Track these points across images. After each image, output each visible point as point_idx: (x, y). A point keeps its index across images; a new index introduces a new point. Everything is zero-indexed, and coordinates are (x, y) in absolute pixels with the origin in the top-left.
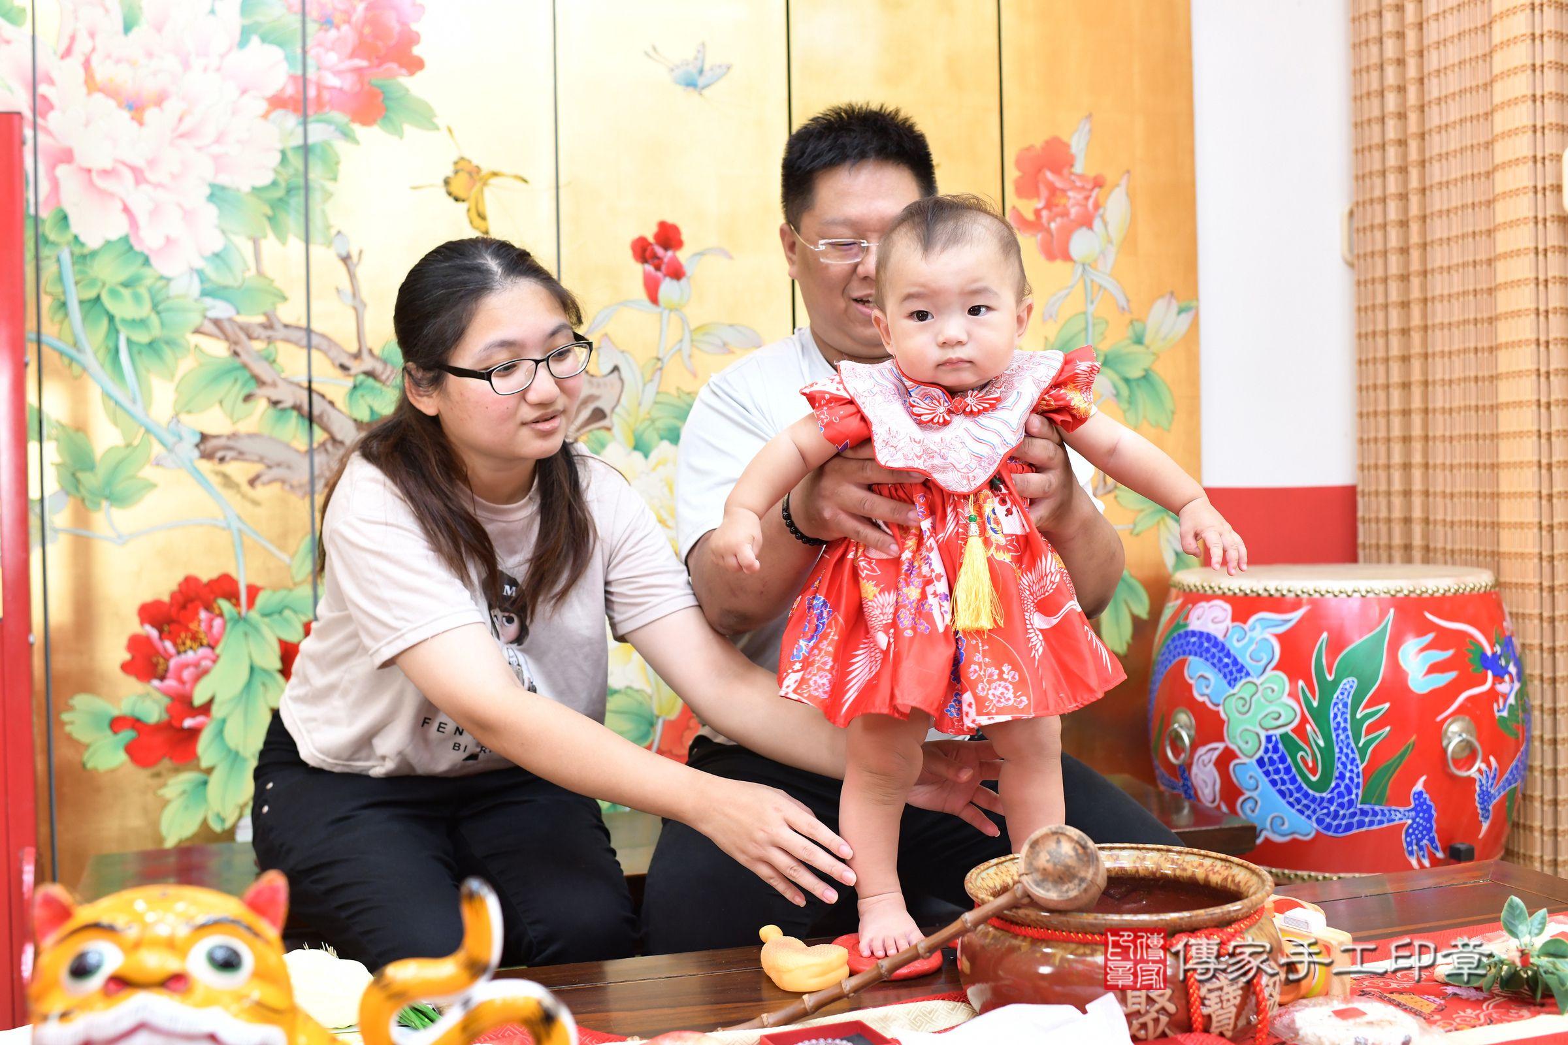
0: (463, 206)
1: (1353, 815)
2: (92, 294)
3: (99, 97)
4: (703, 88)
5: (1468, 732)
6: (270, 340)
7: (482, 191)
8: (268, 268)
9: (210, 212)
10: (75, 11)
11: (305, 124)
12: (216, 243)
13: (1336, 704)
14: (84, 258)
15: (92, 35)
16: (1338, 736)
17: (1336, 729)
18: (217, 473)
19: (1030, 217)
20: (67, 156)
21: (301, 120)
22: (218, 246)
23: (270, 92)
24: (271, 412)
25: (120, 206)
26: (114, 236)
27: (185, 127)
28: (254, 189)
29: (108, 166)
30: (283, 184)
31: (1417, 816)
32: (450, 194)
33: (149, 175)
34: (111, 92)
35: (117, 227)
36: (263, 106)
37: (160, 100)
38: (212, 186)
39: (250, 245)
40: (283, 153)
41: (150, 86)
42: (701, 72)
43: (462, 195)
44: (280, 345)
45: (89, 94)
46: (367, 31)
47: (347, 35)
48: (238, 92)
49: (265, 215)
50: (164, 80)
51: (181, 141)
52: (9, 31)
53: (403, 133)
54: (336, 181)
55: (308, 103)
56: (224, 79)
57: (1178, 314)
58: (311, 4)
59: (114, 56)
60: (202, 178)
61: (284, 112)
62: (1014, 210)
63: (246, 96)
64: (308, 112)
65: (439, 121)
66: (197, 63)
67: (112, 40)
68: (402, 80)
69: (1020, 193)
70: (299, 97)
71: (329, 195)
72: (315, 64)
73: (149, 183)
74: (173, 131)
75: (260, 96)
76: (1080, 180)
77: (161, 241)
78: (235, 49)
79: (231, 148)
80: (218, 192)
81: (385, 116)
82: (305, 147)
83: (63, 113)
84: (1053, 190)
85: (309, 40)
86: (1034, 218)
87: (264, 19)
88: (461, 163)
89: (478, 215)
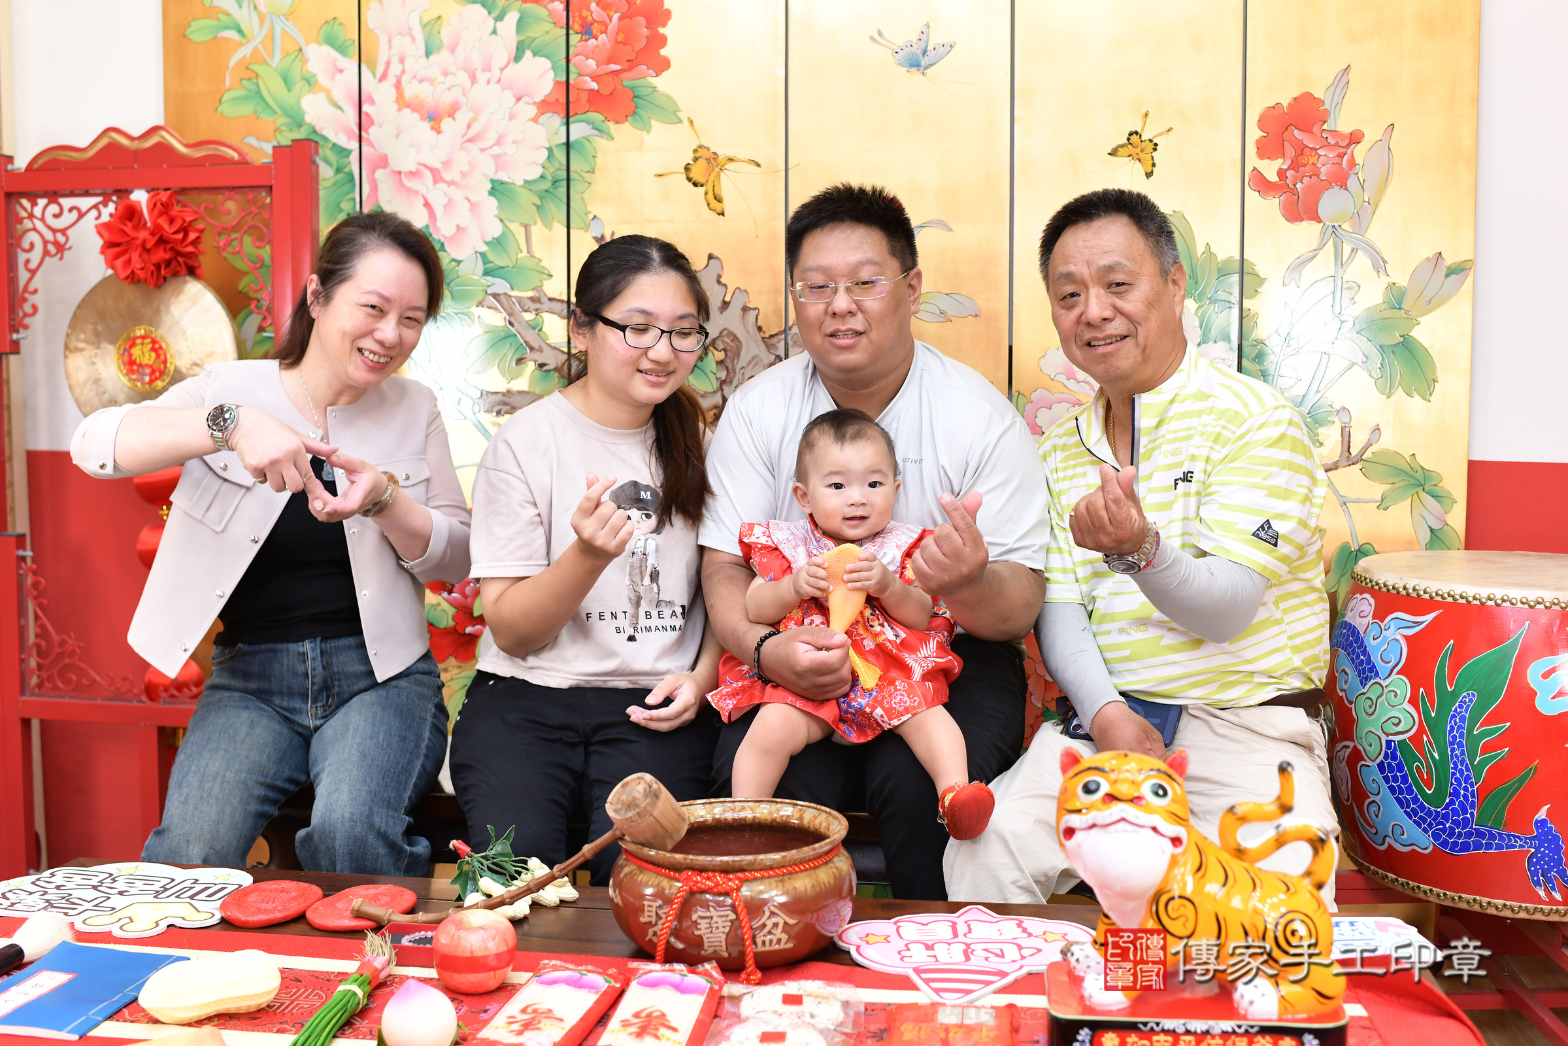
0: (701, 190)
1: (1469, 834)
3: (407, 111)
4: (925, 69)
6: (537, 312)
7: (719, 175)
8: (537, 252)
9: (491, 204)
10: (390, 41)
11: (568, 124)
12: (496, 230)
15: (402, 61)
16: (1453, 750)
17: (1451, 743)
18: (494, 424)
19: (1271, 177)
20: (383, 162)
21: (565, 120)
22: (497, 234)
23: (539, 99)
24: (538, 372)
25: (422, 201)
27: (471, 133)
28: (526, 182)
29: (414, 170)
30: (550, 178)
31: (1541, 845)
32: (689, 179)
33: (447, 176)
34: (415, 107)
36: (533, 111)
37: (452, 112)
38: (492, 181)
39: (523, 230)
40: (550, 150)
41: (446, 98)
42: (925, 52)
43: (701, 180)
44: (546, 315)
45: (399, 110)
46: (620, 38)
47: (604, 43)
48: (514, 100)
49: (534, 204)
50: (456, 94)
51: (469, 145)
52: (342, 62)
53: (651, 127)
54: (593, 172)
55: (571, 105)
56: (503, 90)
57: (1447, 276)
58: (574, 18)
59: (419, 77)
60: (485, 175)
61: (551, 114)
62: (1255, 172)
63: (521, 102)
64: (571, 113)
65: (683, 115)
66: (482, 77)
67: (417, 63)
68: (650, 79)
69: (1264, 151)
70: (563, 100)
71: (588, 185)
72: (576, 71)
73: (444, 181)
74: (463, 136)
75: (532, 102)
76: (1333, 137)
77: (453, 230)
78: (512, 63)
79: (509, 149)
80: (497, 187)
81: (634, 113)
82: (568, 144)
83: (380, 127)
84: (1301, 149)
85: (572, 50)
86: (1277, 179)
87: (535, 35)
88: (700, 150)
89: (715, 198)
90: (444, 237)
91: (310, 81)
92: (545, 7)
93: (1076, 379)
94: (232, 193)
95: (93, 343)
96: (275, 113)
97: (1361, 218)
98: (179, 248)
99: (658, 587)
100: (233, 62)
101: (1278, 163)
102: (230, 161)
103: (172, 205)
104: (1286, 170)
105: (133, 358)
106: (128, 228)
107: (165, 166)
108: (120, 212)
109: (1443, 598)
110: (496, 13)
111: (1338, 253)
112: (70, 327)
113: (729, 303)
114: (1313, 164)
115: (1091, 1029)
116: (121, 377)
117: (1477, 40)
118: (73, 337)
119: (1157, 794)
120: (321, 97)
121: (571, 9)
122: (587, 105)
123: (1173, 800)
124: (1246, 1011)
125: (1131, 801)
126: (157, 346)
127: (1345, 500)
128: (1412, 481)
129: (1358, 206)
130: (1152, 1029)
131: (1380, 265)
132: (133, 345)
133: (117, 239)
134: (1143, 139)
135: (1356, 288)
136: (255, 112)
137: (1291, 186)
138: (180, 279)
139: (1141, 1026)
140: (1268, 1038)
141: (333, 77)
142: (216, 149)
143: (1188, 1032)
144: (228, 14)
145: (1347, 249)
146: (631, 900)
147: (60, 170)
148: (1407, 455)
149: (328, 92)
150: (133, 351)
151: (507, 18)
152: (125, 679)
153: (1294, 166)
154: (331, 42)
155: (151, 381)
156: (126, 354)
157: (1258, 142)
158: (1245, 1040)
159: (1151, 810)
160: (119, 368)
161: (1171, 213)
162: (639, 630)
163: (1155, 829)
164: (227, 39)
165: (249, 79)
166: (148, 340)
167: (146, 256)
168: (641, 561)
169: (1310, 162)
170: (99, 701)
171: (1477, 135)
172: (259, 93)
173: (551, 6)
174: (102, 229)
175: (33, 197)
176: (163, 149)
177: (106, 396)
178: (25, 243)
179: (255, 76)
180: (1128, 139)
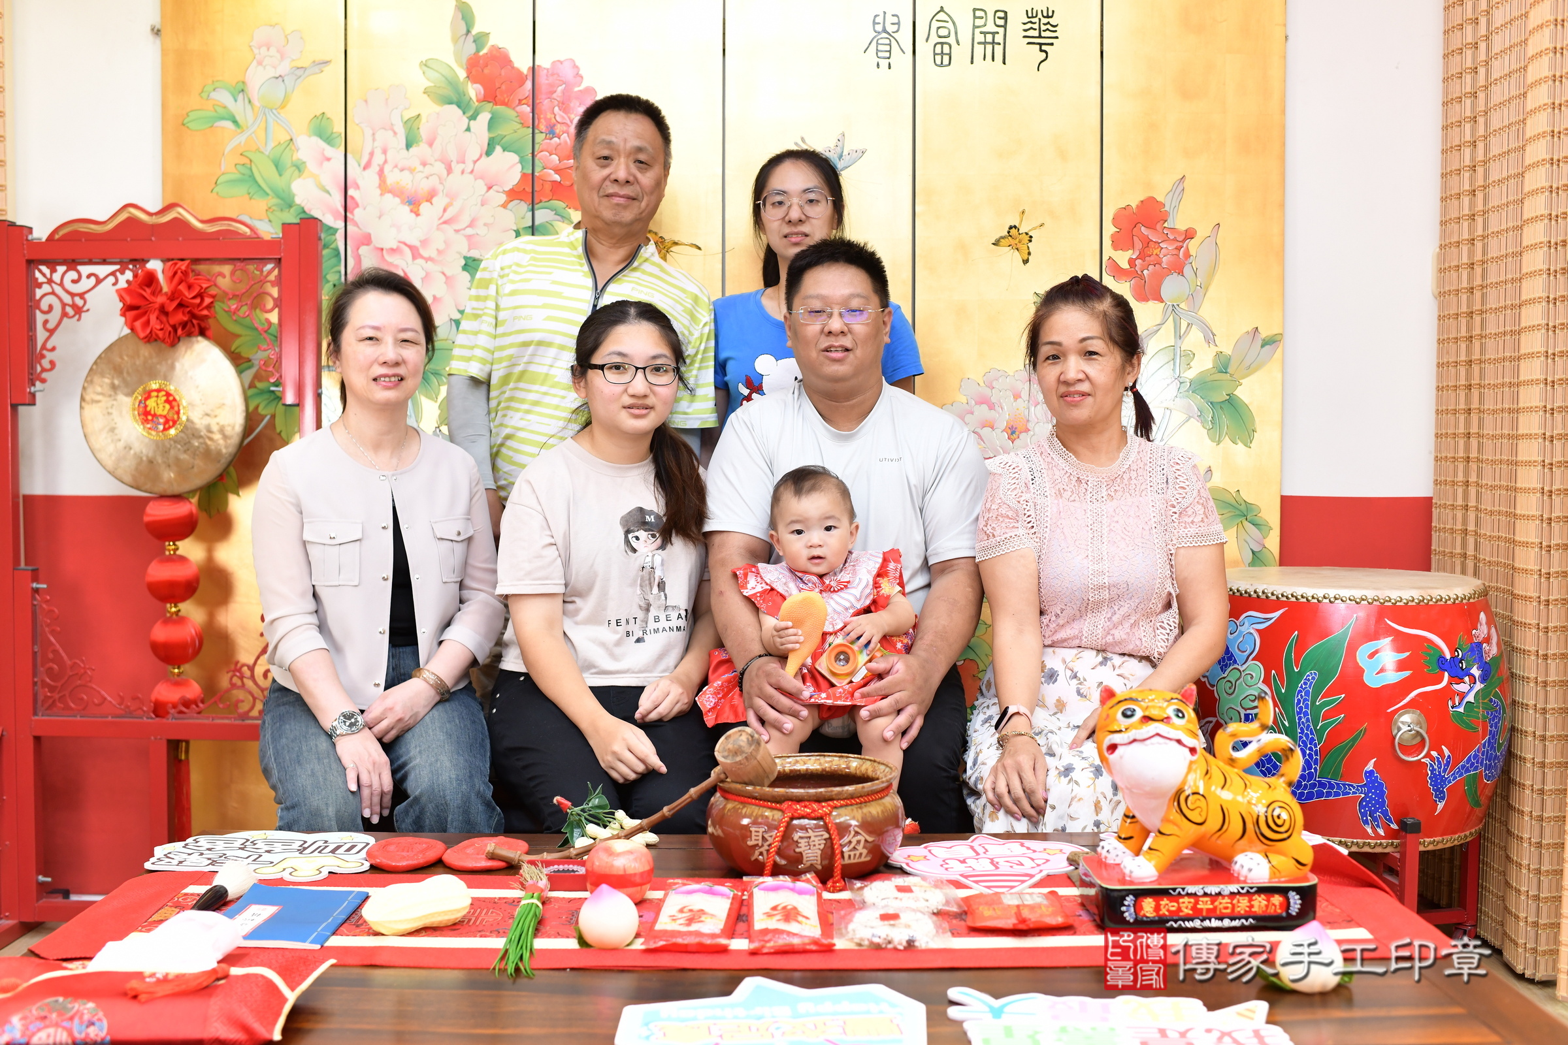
1: (1313, 786)
3: (389, 196)
5: (1419, 723)
9: (464, 278)
10: (374, 134)
11: (533, 210)
13: (1300, 692)
15: (385, 152)
16: (1300, 719)
17: (1299, 713)
19: (1125, 265)
20: (366, 240)
21: (530, 207)
23: (507, 189)
27: (447, 216)
29: (395, 247)
31: (1369, 791)
33: (422, 252)
34: (397, 192)
36: (503, 198)
37: (430, 197)
38: (465, 258)
41: (424, 186)
42: (840, 157)
45: (381, 195)
48: (485, 188)
50: (433, 182)
51: (445, 226)
52: (329, 151)
55: (535, 194)
56: (476, 179)
57: (1262, 346)
58: (539, 119)
59: (399, 166)
60: (459, 253)
61: (518, 201)
62: (1111, 260)
63: (491, 191)
64: (536, 201)
66: (457, 168)
67: (398, 154)
69: (1116, 245)
70: (529, 189)
72: (541, 165)
73: (422, 257)
74: (440, 219)
75: (501, 190)
76: (1172, 233)
78: (484, 156)
79: (481, 230)
80: (470, 262)
83: (365, 209)
84: (1147, 243)
85: (537, 147)
86: (1128, 267)
87: (505, 133)
91: (299, 167)
92: (514, 109)
94: (243, 264)
95: (110, 396)
96: (268, 194)
97: (1195, 297)
98: (196, 311)
99: (665, 595)
100: (229, 149)
101: (1129, 254)
103: (190, 273)
104: (1135, 259)
105: (148, 409)
106: (147, 293)
107: (181, 240)
108: (140, 279)
109: (1287, 597)
110: (470, 113)
111: (1177, 327)
112: (86, 380)
114: (1157, 255)
115: (1134, 896)
116: (136, 426)
117: (1282, 158)
118: (90, 390)
119: (1178, 716)
120: (310, 183)
121: (536, 111)
122: (551, 194)
123: (1188, 721)
124: (1246, 877)
125: (1162, 720)
126: (171, 398)
128: (1238, 512)
129: (1192, 289)
130: (1179, 893)
131: (1210, 337)
132: (148, 397)
133: (136, 302)
134: (1020, 232)
135: (1192, 356)
136: (251, 193)
137: (1139, 272)
138: (194, 339)
139: (1171, 891)
140: (1263, 896)
141: (321, 164)
142: (229, 225)
143: (1205, 894)
144: (225, 107)
145: (1184, 325)
146: (731, 830)
147: (81, 240)
148: (1233, 491)
149: (316, 178)
150: (148, 402)
151: (479, 118)
152: (135, 698)
153: (1142, 256)
154: (320, 134)
155: (165, 429)
156: (142, 405)
157: (1112, 236)
158: (1247, 898)
159: (1176, 728)
160: (135, 418)
162: (648, 632)
163: (1179, 742)
164: (223, 128)
165: (244, 165)
166: (164, 393)
167: (164, 319)
168: (650, 574)
169: (1154, 253)
170: (110, 718)
171: (1283, 234)
172: (252, 176)
173: (519, 108)
174: (121, 294)
175: (52, 265)
176: (179, 223)
177: (121, 445)
178: (44, 306)
179: (248, 162)
180: (1009, 232)
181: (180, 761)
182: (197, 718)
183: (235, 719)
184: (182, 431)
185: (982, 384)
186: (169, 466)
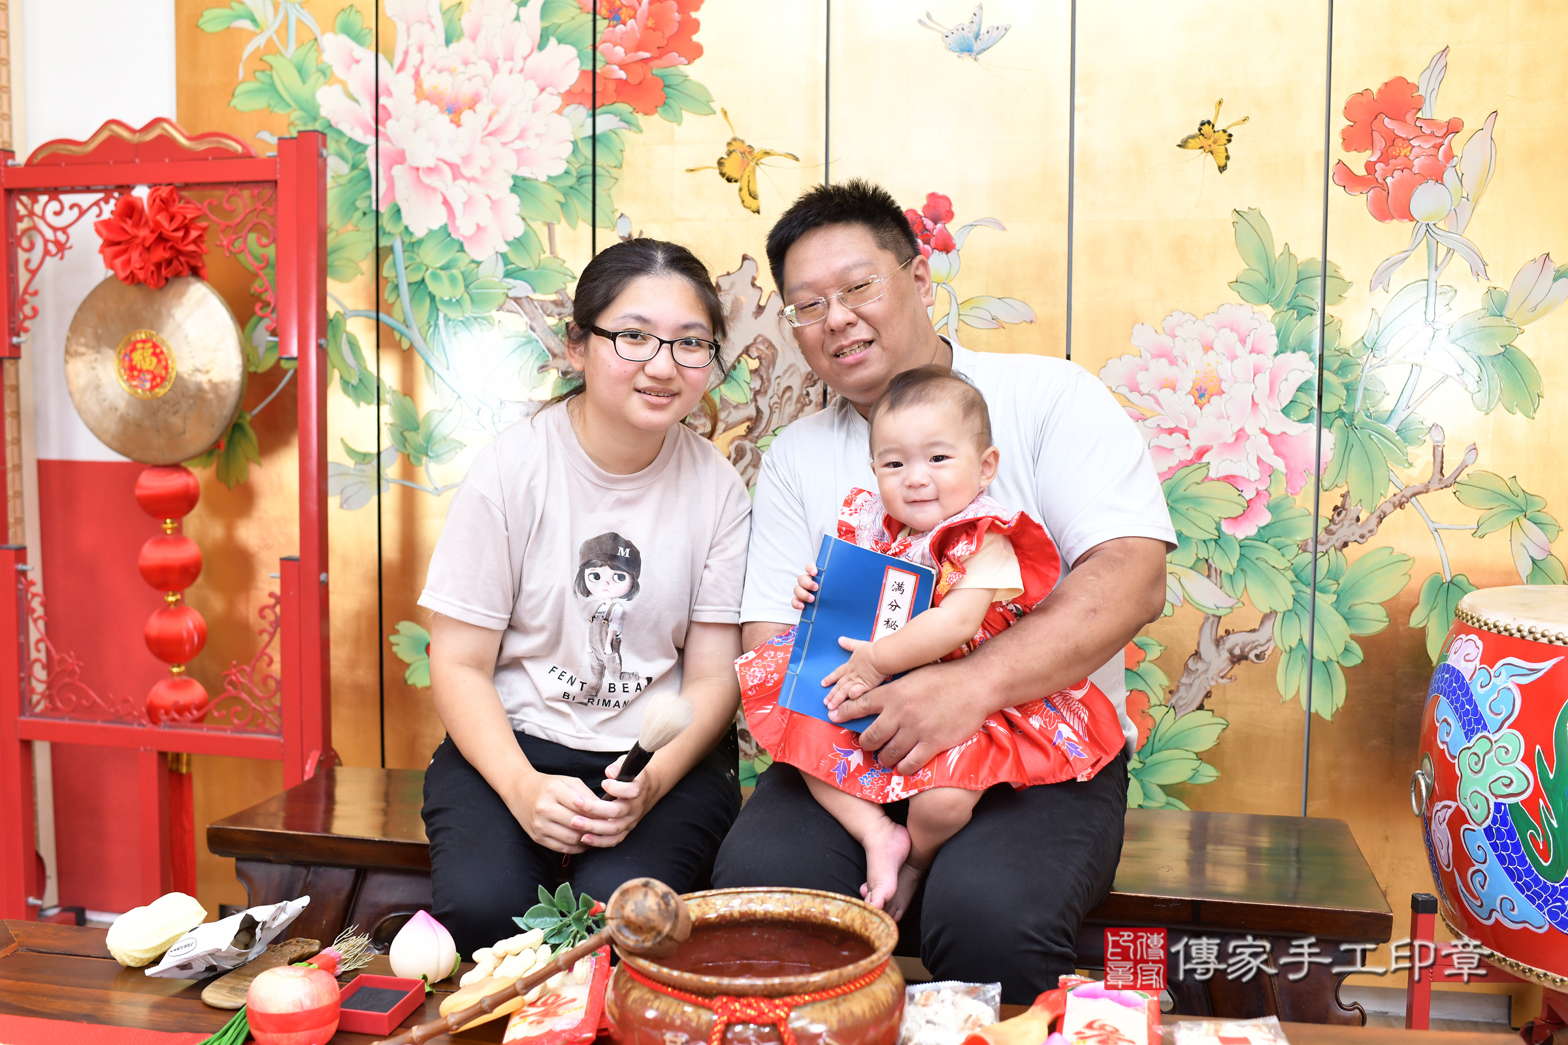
2: (418, 278)
3: (425, 104)
4: (978, 54)
6: (561, 316)
7: (754, 170)
8: (561, 252)
9: (513, 202)
10: (408, 29)
11: (594, 116)
12: (517, 229)
14: (413, 246)
15: (421, 50)
19: (1356, 170)
20: (400, 157)
21: (591, 112)
22: (518, 233)
23: (563, 89)
24: (562, 381)
25: (441, 199)
26: (435, 226)
27: (493, 126)
28: (549, 178)
29: (432, 165)
30: (575, 173)
32: (723, 175)
33: (466, 172)
34: (434, 98)
35: (436, 218)
36: (557, 102)
37: (473, 103)
38: (515, 177)
39: (546, 229)
40: (575, 143)
41: (466, 90)
42: (977, 36)
43: (734, 175)
45: (417, 102)
46: (650, 23)
47: (633, 29)
48: (537, 91)
49: (558, 202)
50: (476, 85)
51: (490, 138)
52: (359, 52)
53: (682, 118)
54: (621, 167)
55: (598, 96)
56: (526, 79)
57: (1555, 279)
58: (601, 3)
59: (438, 67)
60: (507, 171)
61: (576, 105)
62: (1341, 164)
63: (544, 93)
64: (598, 104)
65: (716, 106)
66: (504, 67)
67: (437, 52)
68: (682, 68)
69: (1349, 143)
70: (589, 90)
71: (614, 181)
72: (603, 59)
73: (463, 177)
74: (484, 130)
75: (556, 92)
76: (1428, 126)
77: (473, 229)
78: (536, 50)
79: (531, 143)
80: (519, 183)
81: (665, 103)
82: (594, 137)
83: (398, 120)
84: (1392, 139)
85: (598, 37)
86: (1365, 173)
87: (560, 22)
88: (734, 143)
89: (750, 195)
90: (463, 236)
91: (325, 73)
93: (1139, 392)
94: (237, 189)
95: (93, 348)
96: (289, 106)
97: (1459, 216)
98: (180, 247)
100: (246, 53)
101: (1367, 156)
102: (234, 155)
103: (174, 200)
104: (1375, 163)
105: (134, 363)
106: (128, 226)
107: (167, 160)
108: (120, 209)
111: (1432, 255)
112: (70, 330)
113: (765, 307)
114: (1405, 156)
116: (122, 383)
118: (74, 341)
120: (337, 89)
122: (615, 95)
126: (158, 351)
127: (1436, 526)
128: (1513, 506)
129: (1456, 202)
131: (1480, 268)
132: (133, 350)
133: (116, 237)
134: (1216, 129)
135: (1452, 293)
136: (269, 106)
137: (1380, 180)
138: (182, 280)
141: (349, 68)
142: (219, 142)
144: (242, 3)
145: (1442, 250)
147: (60, 165)
148: (1507, 478)
149: (344, 84)
150: (134, 356)
151: (529, 4)
152: (124, 701)
153: (1384, 158)
154: (348, 31)
155: (152, 388)
156: (127, 359)
157: (1344, 132)
160: (120, 374)
161: (1246, 210)
164: (240, 30)
165: (263, 71)
166: (149, 345)
167: (146, 255)
169: (1402, 154)
170: (99, 724)
172: (273, 85)
174: (102, 227)
175: (33, 193)
176: (165, 141)
177: (106, 404)
178: (25, 243)
179: (268, 67)
180: (1200, 130)
181: (181, 775)
182: (191, 728)
183: (232, 731)
184: (171, 390)
185: (1160, 330)
186: (158, 431)
